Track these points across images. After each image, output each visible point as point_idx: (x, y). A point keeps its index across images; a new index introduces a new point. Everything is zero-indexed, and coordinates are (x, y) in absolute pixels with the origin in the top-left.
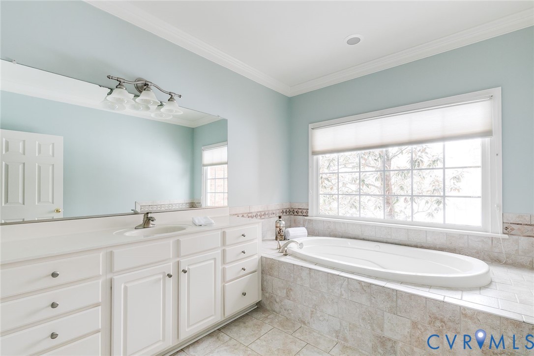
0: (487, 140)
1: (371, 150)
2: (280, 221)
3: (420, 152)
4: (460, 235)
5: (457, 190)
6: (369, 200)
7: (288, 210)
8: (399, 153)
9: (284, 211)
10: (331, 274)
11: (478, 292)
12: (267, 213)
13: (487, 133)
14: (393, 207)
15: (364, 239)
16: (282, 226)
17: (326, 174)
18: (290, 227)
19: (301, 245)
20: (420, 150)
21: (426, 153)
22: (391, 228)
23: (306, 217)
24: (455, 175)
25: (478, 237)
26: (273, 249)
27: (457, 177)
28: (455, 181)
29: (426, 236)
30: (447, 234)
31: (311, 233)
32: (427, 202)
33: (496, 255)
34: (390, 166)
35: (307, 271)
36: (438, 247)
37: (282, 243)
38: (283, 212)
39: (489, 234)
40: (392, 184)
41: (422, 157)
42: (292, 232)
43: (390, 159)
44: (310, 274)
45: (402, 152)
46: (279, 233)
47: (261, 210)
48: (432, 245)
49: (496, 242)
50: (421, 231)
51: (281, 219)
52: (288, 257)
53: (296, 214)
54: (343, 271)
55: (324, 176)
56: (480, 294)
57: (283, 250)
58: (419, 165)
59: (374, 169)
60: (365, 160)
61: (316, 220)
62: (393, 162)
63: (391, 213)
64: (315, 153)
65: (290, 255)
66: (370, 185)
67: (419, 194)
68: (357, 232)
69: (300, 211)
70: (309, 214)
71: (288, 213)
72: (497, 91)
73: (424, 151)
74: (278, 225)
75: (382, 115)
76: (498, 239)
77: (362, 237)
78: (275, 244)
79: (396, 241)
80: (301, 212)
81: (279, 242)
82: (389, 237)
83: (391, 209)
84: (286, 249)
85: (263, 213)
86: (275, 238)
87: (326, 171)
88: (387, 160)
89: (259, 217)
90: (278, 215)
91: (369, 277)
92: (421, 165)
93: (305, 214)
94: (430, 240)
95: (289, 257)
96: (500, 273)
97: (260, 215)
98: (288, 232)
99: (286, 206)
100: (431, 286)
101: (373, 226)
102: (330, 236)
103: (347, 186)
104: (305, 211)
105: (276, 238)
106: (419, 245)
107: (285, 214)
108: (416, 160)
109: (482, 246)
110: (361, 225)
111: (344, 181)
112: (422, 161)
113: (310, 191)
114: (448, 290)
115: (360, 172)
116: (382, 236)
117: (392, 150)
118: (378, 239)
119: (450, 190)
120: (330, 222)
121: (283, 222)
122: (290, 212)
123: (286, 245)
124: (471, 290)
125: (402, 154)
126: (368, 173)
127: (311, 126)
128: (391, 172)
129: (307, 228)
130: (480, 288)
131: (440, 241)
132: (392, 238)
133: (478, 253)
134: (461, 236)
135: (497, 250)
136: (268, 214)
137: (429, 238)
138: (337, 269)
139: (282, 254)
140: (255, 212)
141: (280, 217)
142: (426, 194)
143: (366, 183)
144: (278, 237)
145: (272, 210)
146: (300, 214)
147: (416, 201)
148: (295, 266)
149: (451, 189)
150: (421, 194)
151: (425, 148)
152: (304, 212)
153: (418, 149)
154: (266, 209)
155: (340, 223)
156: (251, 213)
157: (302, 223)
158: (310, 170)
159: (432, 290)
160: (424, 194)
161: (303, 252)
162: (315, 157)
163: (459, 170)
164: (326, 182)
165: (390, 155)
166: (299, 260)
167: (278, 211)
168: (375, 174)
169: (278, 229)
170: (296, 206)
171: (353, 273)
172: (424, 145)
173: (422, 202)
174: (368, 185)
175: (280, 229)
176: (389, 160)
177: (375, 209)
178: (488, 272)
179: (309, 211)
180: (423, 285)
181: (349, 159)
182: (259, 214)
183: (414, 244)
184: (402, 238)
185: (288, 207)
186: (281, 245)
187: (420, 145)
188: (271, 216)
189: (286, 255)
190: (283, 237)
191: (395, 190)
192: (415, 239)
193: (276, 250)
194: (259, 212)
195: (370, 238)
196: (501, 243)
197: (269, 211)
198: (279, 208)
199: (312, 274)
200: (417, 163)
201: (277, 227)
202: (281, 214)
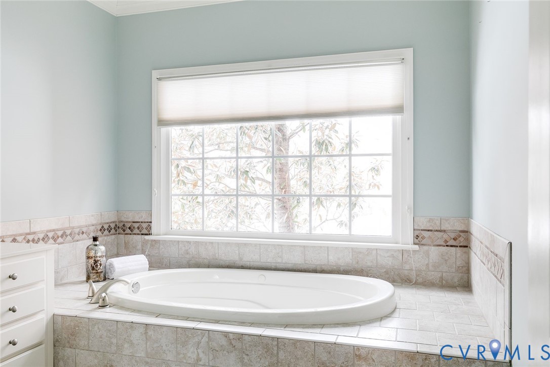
0: (398, 117)
1: (260, 123)
2: (96, 245)
3: (328, 130)
4: (368, 249)
5: (376, 187)
6: (257, 204)
7: (113, 226)
8: (300, 129)
9: (106, 227)
10: (182, 328)
11: (377, 324)
12: (68, 232)
13: (398, 109)
14: (292, 214)
15: (243, 267)
16: (99, 254)
17: (187, 159)
18: (118, 255)
19: (136, 286)
20: (327, 127)
21: (336, 132)
22: (281, 246)
23: (147, 237)
24: (373, 166)
25: (388, 250)
26: (80, 299)
27: (376, 168)
28: (374, 174)
29: (328, 255)
30: (353, 250)
31: (156, 264)
32: (339, 205)
33: (406, 272)
34: (287, 149)
35: (142, 330)
36: (342, 270)
37: (97, 287)
38: (102, 229)
39: (400, 246)
40: (290, 177)
41: (330, 138)
42: (119, 264)
43: (287, 137)
44: (146, 333)
45: (303, 128)
46: (93, 269)
47: (54, 227)
48: (335, 268)
49: (406, 256)
50: (321, 247)
51: (97, 243)
52: (107, 309)
53: (128, 231)
54: (201, 320)
55: (183, 163)
56: (380, 326)
57: (98, 299)
58: (327, 149)
59: (264, 154)
60: (250, 137)
61: (165, 241)
62: (291, 142)
63: (289, 224)
64: (162, 123)
65: (113, 305)
66: (258, 179)
67: (329, 193)
68: (232, 256)
69: (136, 225)
70: (153, 231)
71: (113, 231)
72: (408, 53)
73: (333, 128)
74: (92, 254)
75: (269, 69)
76: (408, 251)
77: (241, 263)
78: (84, 290)
79: (289, 266)
80: (138, 228)
81: (91, 285)
82: (279, 260)
83: (288, 217)
84: (104, 295)
85: (60, 233)
86: (85, 279)
87: (187, 154)
88: (283, 138)
89: (51, 241)
90: (93, 235)
91: (242, 323)
92: (329, 148)
93: (145, 231)
94: (333, 259)
95: (111, 308)
96: (408, 296)
97: (53, 238)
98: (111, 265)
99: (110, 217)
100: (324, 325)
101: (256, 245)
102: (190, 266)
103: (224, 181)
104: (145, 225)
105: (88, 278)
106: (319, 268)
107: (106, 232)
108: (323, 142)
109: (392, 263)
110: (238, 245)
111: (218, 173)
112: (331, 143)
113: (155, 190)
114: (344, 326)
115: (237, 158)
116: (269, 261)
117: (291, 125)
118: (264, 265)
119: (367, 187)
120: (189, 242)
121: (103, 248)
122: (117, 227)
123: (104, 290)
124: (370, 323)
125: (304, 131)
126: (255, 160)
127: (155, 74)
128: (290, 159)
129: (148, 256)
130: (381, 319)
131: (346, 260)
132: (284, 262)
133: (387, 274)
134: (369, 251)
135: (407, 267)
136: (71, 234)
137: (331, 258)
138: (193, 319)
139: (97, 305)
140: (42, 232)
141: (95, 239)
142: (337, 194)
143: (250, 176)
144: (91, 275)
145: (79, 227)
146: (136, 231)
147: (325, 204)
148: (120, 325)
149: (370, 185)
150: (332, 194)
151: (335, 124)
152: (143, 228)
153: (325, 125)
154: (67, 225)
155: (206, 243)
156: (34, 233)
157: (139, 247)
158: (155, 151)
159: (325, 330)
160: (336, 193)
161: (139, 298)
162: (164, 130)
163: (378, 157)
164: (186, 174)
165: (288, 133)
166: (127, 313)
167: (92, 228)
168: (265, 162)
169: (92, 261)
170: (129, 217)
171: (217, 322)
172: (333, 120)
173: (332, 204)
174: (253, 180)
175: (96, 262)
176: (285, 139)
177: (266, 217)
178: (392, 296)
179: (153, 225)
180: (314, 326)
181: (227, 134)
182: (51, 235)
183: (312, 267)
184: (296, 259)
185: (113, 220)
186: (96, 290)
187: (328, 119)
188: (77, 237)
189: (103, 306)
190: (102, 275)
191: (295, 186)
192: (315, 260)
193: (85, 299)
194: (50, 231)
195: (252, 264)
196: (411, 257)
197: (73, 228)
198: (94, 222)
199: (150, 333)
200: (324, 146)
201: (88, 258)
202: (99, 234)
